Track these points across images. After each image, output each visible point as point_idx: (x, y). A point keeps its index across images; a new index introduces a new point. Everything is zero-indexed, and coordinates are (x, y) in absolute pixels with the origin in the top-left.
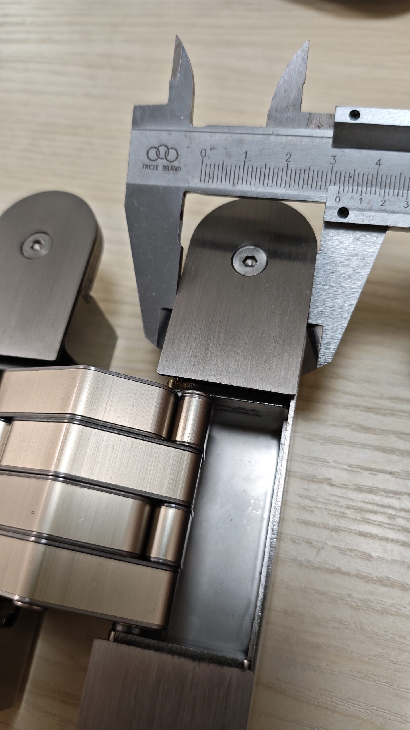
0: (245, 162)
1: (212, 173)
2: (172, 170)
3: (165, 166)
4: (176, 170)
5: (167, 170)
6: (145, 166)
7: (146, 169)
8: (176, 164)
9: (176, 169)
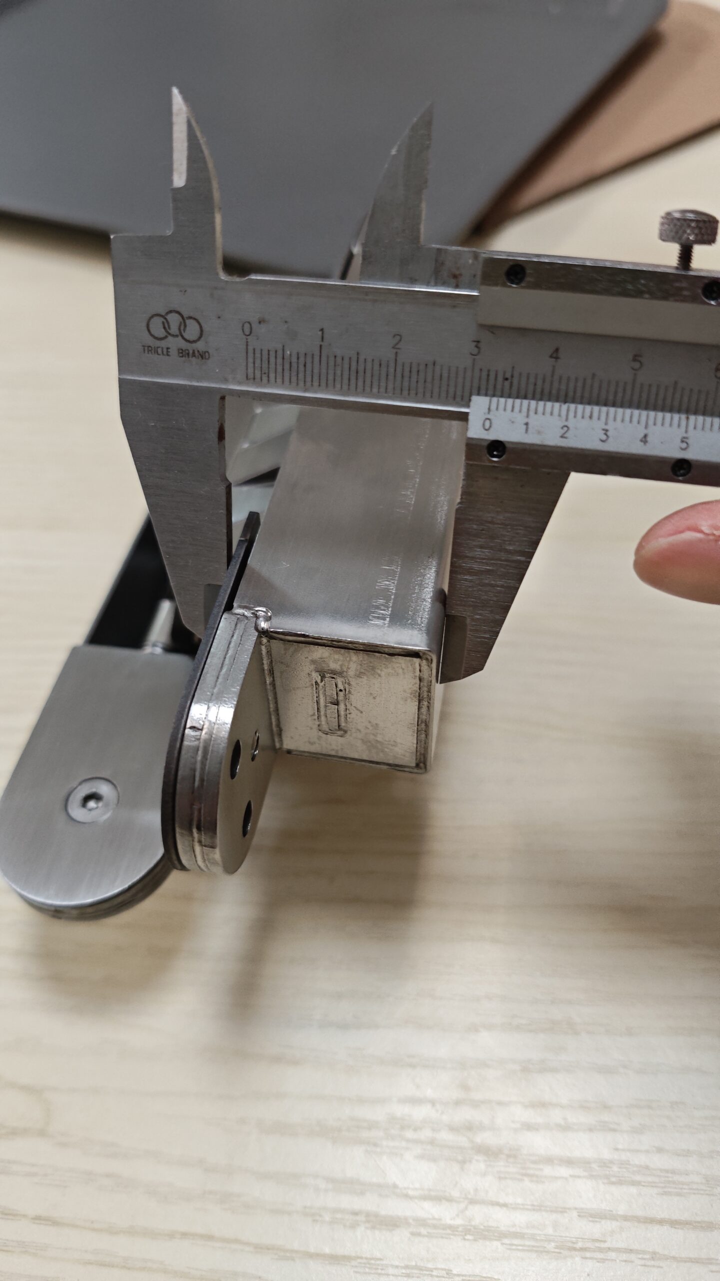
0: (321, 346)
1: (265, 365)
2: (195, 356)
3: (182, 350)
4: (202, 357)
5: (187, 356)
6: (146, 348)
7: (148, 353)
8: (200, 346)
9: (203, 355)
